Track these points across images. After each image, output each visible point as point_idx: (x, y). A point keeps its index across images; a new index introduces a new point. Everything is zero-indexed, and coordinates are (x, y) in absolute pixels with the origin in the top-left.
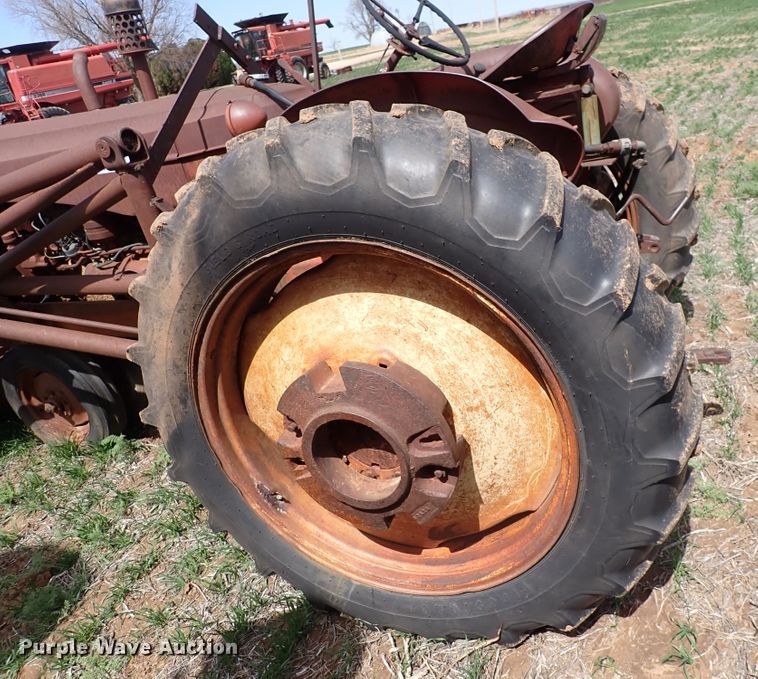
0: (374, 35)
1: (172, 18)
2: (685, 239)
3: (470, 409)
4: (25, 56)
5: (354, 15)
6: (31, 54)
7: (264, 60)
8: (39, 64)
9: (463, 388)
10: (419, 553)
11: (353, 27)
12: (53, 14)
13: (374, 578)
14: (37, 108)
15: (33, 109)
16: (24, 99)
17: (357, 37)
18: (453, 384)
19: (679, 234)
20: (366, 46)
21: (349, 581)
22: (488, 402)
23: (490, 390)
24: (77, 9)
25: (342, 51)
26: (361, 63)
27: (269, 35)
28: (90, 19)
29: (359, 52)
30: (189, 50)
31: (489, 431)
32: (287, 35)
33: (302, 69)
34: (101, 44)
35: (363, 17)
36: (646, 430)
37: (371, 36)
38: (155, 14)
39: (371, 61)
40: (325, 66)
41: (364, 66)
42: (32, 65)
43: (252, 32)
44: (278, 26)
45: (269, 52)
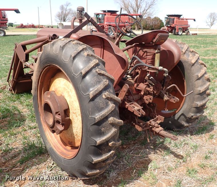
0: (212, 26)
1: (152, 10)
2: (198, 104)
3: (73, 113)
4: (110, 13)
5: (208, 19)
6: (112, 13)
7: (171, 26)
8: (113, 15)
9: (73, 107)
10: (66, 146)
11: (207, 22)
12: (124, 4)
13: (54, 146)
14: (108, 26)
15: (106, 26)
16: (106, 23)
17: (207, 25)
18: (72, 106)
19: (196, 103)
20: (208, 29)
21: (50, 145)
22: (77, 113)
23: (78, 110)
24: (130, 4)
25: (198, 29)
26: (203, 33)
27: (175, 20)
28: (132, 7)
29: (205, 30)
30: (154, 20)
31: (76, 120)
32: (181, 21)
33: (181, 31)
34: (132, 13)
35: (211, 20)
36: (92, 130)
37: (211, 26)
38: (149, 8)
39: (206, 33)
40: (189, 32)
41: (203, 34)
42: (111, 15)
43: (170, 18)
44: (178, 18)
45: (173, 24)
